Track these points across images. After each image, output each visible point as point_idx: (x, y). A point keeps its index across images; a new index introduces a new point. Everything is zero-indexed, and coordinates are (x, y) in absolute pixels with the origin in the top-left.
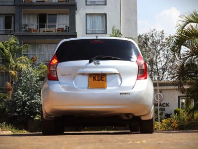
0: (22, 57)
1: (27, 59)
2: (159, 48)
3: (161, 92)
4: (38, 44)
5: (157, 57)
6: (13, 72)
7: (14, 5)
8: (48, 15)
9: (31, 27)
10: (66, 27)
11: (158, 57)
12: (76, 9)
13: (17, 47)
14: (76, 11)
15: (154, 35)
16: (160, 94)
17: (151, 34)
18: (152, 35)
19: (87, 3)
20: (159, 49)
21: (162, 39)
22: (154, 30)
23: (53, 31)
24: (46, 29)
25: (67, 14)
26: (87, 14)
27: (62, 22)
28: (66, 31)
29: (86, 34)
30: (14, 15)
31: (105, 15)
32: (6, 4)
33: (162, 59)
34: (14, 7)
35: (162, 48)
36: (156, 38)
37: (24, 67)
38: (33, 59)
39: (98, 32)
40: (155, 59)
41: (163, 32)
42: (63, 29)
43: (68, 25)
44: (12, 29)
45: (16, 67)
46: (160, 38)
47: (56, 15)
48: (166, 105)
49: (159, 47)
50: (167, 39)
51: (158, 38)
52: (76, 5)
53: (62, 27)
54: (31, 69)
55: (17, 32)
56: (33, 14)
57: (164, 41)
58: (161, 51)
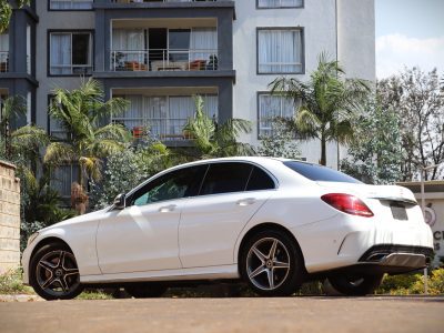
0: (110, 126)
1: (121, 130)
2: (425, 109)
3: (429, 206)
4: (147, 97)
5: (421, 128)
6: (89, 161)
7: (93, 10)
8: (171, 31)
9: (130, 59)
10: (211, 57)
11: (424, 130)
12: (234, 18)
13: (99, 105)
14: (235, 24)
15: (414, 81)
16: (428, 209)
17: (407, 79)
18: (411, 79)
19: (260, 5)
20: (425, 113)
21: (432, 89)
22: (414, 69)
23: (182, 67)
24: (166, 63)
25: (213, 29)
26: (258, 29)
27: (202, 47)
28: (210, 68)
29: (258, 73)
30: (93, 31)
31: (301, 30)
32: (76, 8)
33: (433, 134)
34: (93, 14)
35: (432, 110)
36: (420, 88)
37: (113, 148)
38: (135, 132)
39: (284, 71)
40: (416, 133)
41: (434, 72)
42: (203, 62)
43: (215, 53)
44: (90, 65)
45: (96, 149)
46: (429, 87)
47: (189, 31)
48: (441, 235)
49: (426, 106)
51: (424, 87)
52: (232, 8)
53: (202, 59)
54: (130, 153)
55: (100, 71)
56: (137, 30)
57: (438, 92)
58: (431, 116)
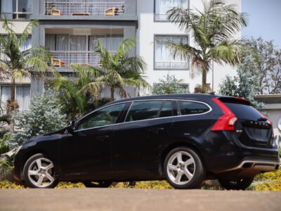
2: (265, 66)
5: (262, 78)
11: (264, 79)
15: (258, 47)
18: (256, 46)
20: (265, 68)
21: (270, 54)
22: (258, 40)
29: (155, 21)
33: (270, 82)
35: (269, 67)
41: (270, 44)
46: (268, 52)
49: (265, 64)
50: (277, 54)
51: (264, 53)
57: (273, 56)
58: (268, 72)
